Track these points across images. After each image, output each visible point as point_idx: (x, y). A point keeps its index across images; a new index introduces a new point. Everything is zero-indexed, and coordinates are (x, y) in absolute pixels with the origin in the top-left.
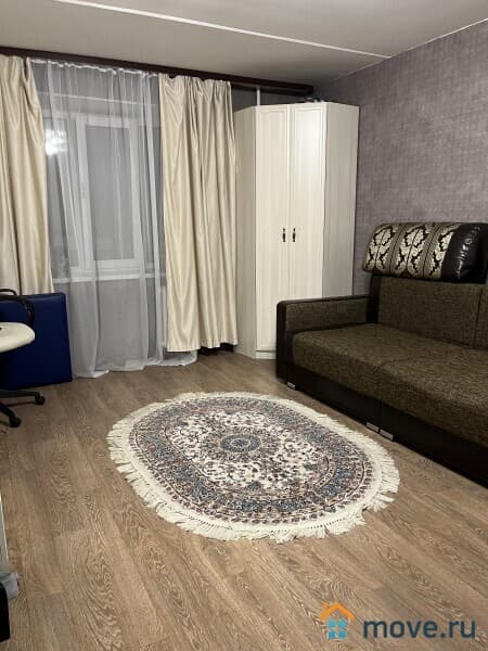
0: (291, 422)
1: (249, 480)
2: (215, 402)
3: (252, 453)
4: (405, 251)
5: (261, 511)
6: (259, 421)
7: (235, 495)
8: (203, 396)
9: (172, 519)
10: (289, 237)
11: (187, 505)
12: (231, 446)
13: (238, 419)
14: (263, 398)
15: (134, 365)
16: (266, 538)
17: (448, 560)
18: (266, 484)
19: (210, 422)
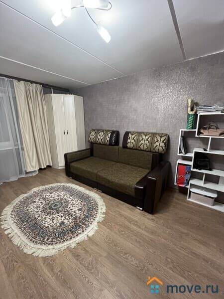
0: (72, 192)
1: (60, 221)
2: (46, 190)
3: (60, 209)
4: (99, 137)
5: (65, 235)
6: (62, 194)
7: (55, 230)
8: (41, 188)
9: (30, 252)
10: (66, 133)
11: (36, 242)
12: (52, 208)
13: (54, 196)
14: (62, 184)
15: (14, 179)
16: (68, 248)
17: (122, 234)
18: (66, 221)
19: (44, 199)
